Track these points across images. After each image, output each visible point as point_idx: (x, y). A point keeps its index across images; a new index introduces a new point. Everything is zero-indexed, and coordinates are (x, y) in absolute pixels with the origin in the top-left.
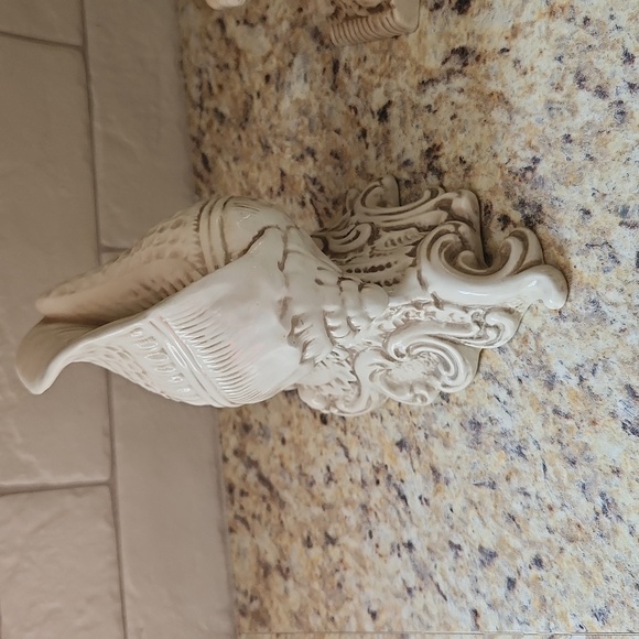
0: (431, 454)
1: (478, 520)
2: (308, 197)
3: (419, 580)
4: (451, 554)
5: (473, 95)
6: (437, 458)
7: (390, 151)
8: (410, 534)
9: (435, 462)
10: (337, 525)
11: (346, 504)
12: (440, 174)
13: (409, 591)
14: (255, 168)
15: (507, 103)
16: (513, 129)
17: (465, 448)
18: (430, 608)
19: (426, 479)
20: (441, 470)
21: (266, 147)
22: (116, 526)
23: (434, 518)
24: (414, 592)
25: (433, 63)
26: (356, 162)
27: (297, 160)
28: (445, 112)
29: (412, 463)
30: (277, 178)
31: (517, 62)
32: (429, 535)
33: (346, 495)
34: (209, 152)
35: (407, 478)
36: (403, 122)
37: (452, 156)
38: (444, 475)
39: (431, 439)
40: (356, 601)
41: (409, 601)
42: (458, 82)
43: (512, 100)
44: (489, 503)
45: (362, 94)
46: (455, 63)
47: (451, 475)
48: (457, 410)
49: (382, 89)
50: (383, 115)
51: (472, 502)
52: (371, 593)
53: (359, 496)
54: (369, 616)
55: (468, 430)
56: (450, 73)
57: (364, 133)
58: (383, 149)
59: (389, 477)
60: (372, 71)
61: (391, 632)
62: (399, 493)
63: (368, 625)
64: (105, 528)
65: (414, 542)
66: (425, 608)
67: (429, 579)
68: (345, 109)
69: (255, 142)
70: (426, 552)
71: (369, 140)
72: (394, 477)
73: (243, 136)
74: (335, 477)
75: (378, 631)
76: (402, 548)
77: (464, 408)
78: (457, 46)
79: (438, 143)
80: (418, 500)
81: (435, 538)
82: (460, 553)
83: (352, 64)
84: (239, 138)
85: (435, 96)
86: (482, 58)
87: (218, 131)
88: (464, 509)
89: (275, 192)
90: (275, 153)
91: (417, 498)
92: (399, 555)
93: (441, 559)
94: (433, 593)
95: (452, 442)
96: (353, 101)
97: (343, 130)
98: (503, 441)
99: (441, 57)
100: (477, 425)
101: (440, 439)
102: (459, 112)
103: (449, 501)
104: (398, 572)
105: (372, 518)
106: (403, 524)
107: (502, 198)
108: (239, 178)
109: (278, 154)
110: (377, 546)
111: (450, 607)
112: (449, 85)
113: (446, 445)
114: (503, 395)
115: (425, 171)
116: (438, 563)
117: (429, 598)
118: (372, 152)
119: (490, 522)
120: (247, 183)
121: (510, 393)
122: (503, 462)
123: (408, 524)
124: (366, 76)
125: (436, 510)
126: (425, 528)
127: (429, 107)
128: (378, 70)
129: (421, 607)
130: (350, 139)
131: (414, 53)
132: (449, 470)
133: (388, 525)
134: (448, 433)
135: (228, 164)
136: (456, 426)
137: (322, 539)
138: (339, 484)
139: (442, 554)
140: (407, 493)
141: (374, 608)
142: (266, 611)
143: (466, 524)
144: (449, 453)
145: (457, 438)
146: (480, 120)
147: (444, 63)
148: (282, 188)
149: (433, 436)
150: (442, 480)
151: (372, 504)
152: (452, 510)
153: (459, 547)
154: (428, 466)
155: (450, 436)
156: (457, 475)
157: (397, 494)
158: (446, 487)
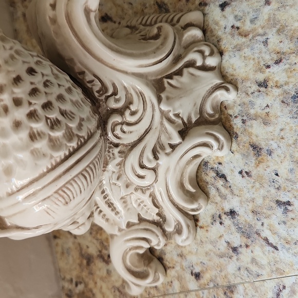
0: (250, 134)
3: (245, 240)
4: (279, 211)
6: (257, 137)
8: (233, 203)
9: (254, 139)
13: (235, 250)
17: (289, 120)
18: (258, 259)
19: (245, 156)
20: (263, 144)
23: (257, 185)
24: (240, 250)
32: (253, 200)
35: (225, 160)
38: (266, 148)
39: (248, 123)
40: (178, 268)
41: (235, 258)
47: (274, 146)
48: (277, 92)
52: (193, 259)
54: (193, 277)
55: (292, 104)
59: (206, 164)
61: (216, 286)
62: (218, 174)
63: (192, 284)
65: (236, 209)
66: (254, 261)
67: (256, 236)
70: (251, 215)
72: (211, 162)
75: (202, 288)
77: (286, 87)
80: (239, 176)
82: (289, 208)
88: (291, 170)
91: (237, 173)
92: (221, 223)
93: (268, 217)
94: (262, 246)
95: (273, 119)
101: (260, 120)
103: (273, 167)
104: (221, 237)
106: (224, 197)
110: (197, 221)
111: (282, 255)
113: (266, 123)
116: (266, 221)
117: (259, 251)
123: (229, 196)
125: (260, 178)
126: (248, 196)
129: (249, 260)
132: (272, 142)
134: (267, 114)
136: (277, 105)
139: (269, 212)
140: (225, 170)
141: (197, 269)
142: (91, 291)
144: (270, 128)
145: (279, 114)
149: (251, 119)
150: (264, 152)
152: (277, 175)
153: (289, 203)
154: (247, 145)
155: (270, 115)
156: (281, 145)
157: (215, 175)
158: (269, 158)
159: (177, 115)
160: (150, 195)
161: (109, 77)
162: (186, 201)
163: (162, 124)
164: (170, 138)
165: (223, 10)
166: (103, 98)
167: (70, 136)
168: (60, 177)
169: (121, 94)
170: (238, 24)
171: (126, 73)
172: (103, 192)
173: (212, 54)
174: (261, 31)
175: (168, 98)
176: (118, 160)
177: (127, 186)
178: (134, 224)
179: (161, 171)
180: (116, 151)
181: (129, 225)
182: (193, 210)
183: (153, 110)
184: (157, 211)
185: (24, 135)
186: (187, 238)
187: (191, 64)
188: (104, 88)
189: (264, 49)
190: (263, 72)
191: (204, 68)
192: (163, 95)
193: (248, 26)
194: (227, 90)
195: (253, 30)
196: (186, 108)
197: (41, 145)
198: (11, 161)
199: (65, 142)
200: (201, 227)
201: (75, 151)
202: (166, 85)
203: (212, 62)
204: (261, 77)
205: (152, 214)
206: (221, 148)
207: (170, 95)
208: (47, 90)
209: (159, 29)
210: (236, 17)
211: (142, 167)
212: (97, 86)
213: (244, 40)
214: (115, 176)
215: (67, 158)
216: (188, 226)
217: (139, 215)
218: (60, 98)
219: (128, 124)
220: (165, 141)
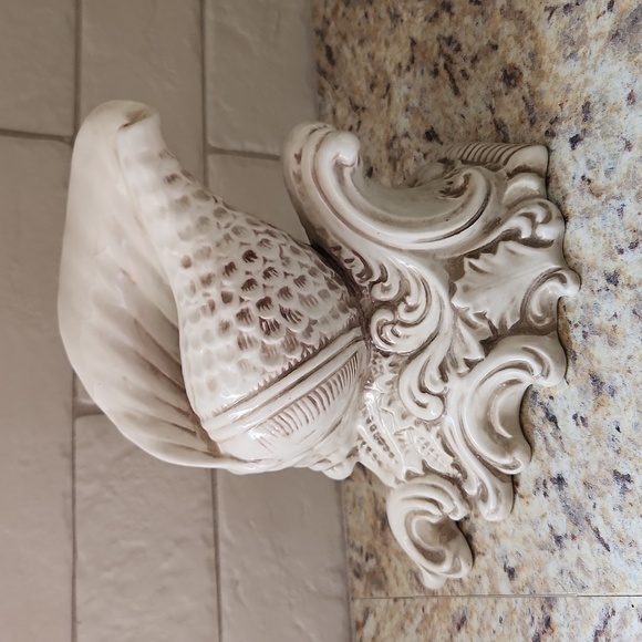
0: (591, 358)
2: (442, 61)
3: (571, 526)
4: (616, 487)
6: (599, 363)
8: (561, 466)
9: (596, 366)
13: (558, 540)
14: (382, 45)
17: (639, 342)
18: (585, 561)
19: (583, 391)
20: (605, 377)
21: (396, 17)
23: (593, 440)
24: (565, 541)
27: (431, 21)
29: (566, 374)
30: (407, 50)
32: (586, 465)
34: (333, 42)
35: (558, 393)
38: (608, 383)
39: (591, 338)
40: (489, 556)
41: (557, 553)
47: (619, 382)
48: (628, 294)
52: (508, 545)
54: (506, 574)
59: (535, 395)
61: (533, 594)
62: (547, 414)
63: (504, 586)
65: (565, 476)
66: (579, 562)
67: (585, 523)
69: (384, 14)
70: (582, 486)
72: (541, 392)
73: (371, 11)
75: (516, 593)
76: (549, 484)
80: (571, 420)
81: (594, 468)
82: (629, 486)
84: (366, 15)
87: (344, 15)
88: (636, 426)
89: (404, 68)
90: (405, 19)
91: (570, 418)
92: (545, 494)
93: (601, 495)
94: (591, 540)
95: (620, 337)
101: (604, 336)
103: (615, 417)
104: (543, 516)
106: (551, 453)
108: (364, 62)
109: (409, 21)
110: (517, 486)
111: (614, 559)
113: (612, 343)
116: (598, 501)
117: (586, 548)
120: (373, 66)
123: (559, 453)
125: (598, 430)
126: (580, 456)
129: (574, 560)
132: (616, 375)
134: (615, 327)
135: (353, 50)
136: (627, 315)
139: (604, 488)
140: (557, 412)
141: (512, 563)
142: (383, 571)
144: (616, 353)
145: (628, 331)
148: (412, 60)
149: (594, 333)
150: (605, 390)
152: (618, 429)
153: (628, 478)
154: (586, 374)
155: (618, 330)
156: (627, 382)
157: (544, 415)
158: (611, 399)
159: (482, 316)
160: (438, 435)
161: (374, 255)
162: (494, 451)
163: (455, 327)
164: (467, 351)
165: (573, 148)
166: (366, 284)
167: (291, 345)
168: (275, 398)
169: (393, 281)
170: (590, 175)
171: (400, 251)
172: (369, 421)
173: (547, 221)
174: (616, 191)
175: (466, 289)
176: (389, 376)
177: (404, 417)
178: (417, 476)
179: (452, 400)
180: (386, 362)
181: (410, 476)
182: (506, 467)
183: (442, 306)
184: (450, 460)
185: (231, 341)
186: (496, 510)
187: (513, 236)
188: (368, 271)
189: (618, 223)
190: (614, 259)
191: (534, 243)
192: (459, 284)
193: (600, 181)
194: (563, 280)
195: (608, 188)
196: (497, 305)
197: (252, 356)
198: (215, 373)
199: (283, 353)
200: (521, 496)
201: (299, 365)
202: (467, 268)
203: (545, 233)
204: (611, 267)
205: (444, 464)
206: (546, 374)
207: (471, 284)
208: (267, 282)
209: (467, 178)
210: (588, 162)
211: (424, 390)
212: (358, 268)
213: (595, 201)
214: (385, 400)
215: (285, 374)
216: (497, 492)
217: (424, 463)
218: (285, 292)
219: (404, 325)
220: (459, 354)
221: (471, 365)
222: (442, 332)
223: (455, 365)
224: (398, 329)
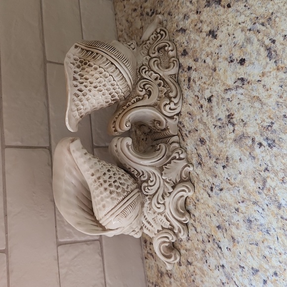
0: (231, 231)
1: (251, 257)
3: (227, 280)
4: (240, 270)
5: (247, 96)
6: (234, 233)
7: (213, 114)
8: (223, 262)
10: (192, 258)
11: (196, 249)
12: (234, 125)
13: (223, 284)
15: (260, 100)
16: (263, 110)
17: (245, 230)
19: (229, 241)
20: (236, 238)
22: (102, 256)
23: (233, 256)
24: (225, 284)
25: (230, 82)
26: (198, 117)
28: (235, 101)
29: (223, 235)
31: (264, 86)
32: (231, 262)
33: (196, 246)
35: (221, 240)
36: (218, 104)
37: (238, 119)
38: (237, 240)
39: (231, 226)
42: (240, 91)
43: (263, 100)
44: (255, 251)
45: (201, 91)
46: (239, 83)
47: (240, 240)
48: (242, 215)
49: (209, 90)
50: (209, 100)
51: (248, 250)
52: (207, 284)
53: (201, 246)
55: (247, 223)
56: (237, 87)
57: (202, 106)
58: (209, 113)
59: (214, 240)
60: (205, 83)
62: (218, 246)
64: (98, 257)
65: (225, 265)
67: (231, 279)
68: (193, 96)
70: (230, 269)
71: (203, 109)
72: (216, 239)
74: (190, 239)
76: (220, 267)
77: (245, 214)
78: (240, 77)
79: (233, 113)
80: (226, 249)
81: (233, 264)
83: (196, 79)
85: (231, 95)
86: (250, 83)
88: (245, 253)
92: (218, 270)
94: (233, 285)
95: (240, 227)
96: (197, 93)
97: (193, 104)
98: (261, 228)
99: (234, 81)
100: (250, 221)
101: (235, 226)
102: (241, 102)
103: (239, 250)
104: (218, 276)
105: (207, 255)
107: (259, 136)
110: (209, 266)
112: (237, 92)
113: (237, 228)
114: (261, 210)
115: (227, 123)
116: (235, 273)
118: (205, 114)
119: (256, 258)
121: (263, 210)
122: (261, 236)
123: (222, 258)
124: (202, 84)
125: (234, 253)
126: (229, 260)
127: (229, 99)
128: (207, 83)
130: (196, 108)
131: (222, 78)
133: (214, 258)
136: (241, 221)
137: (186, 263)
138: (193, 241)
139: (237, 270)
140: (221, 246)
143: (246, 259)
144: (239, 231)
145: (242, 226)
146: (250, 106)
147: (234, 83)
150: (236, 241)
151: (207, 250)
152: (240, 253)
153: (243, 267)
154: (230, 236)
155: (239, 225)
158: (238, 244)
165: (224, 169)
169: (146, 175)
170: (229, 178)
174: (237, 185)
180: (147, 198)
183: (160, 179)
189: (238, 194)
190: (237, 204)
193: (232, 181)
195: (235, 183)
200: (211, 270)
204: (237, 206)
210: (228, 174)
211: (159, 203)
212: (136, 173)
213: (231, 186)
219: (151, 186)
220: (166, 191)
221: (170, 193)
222: (161, 186)
223: (166, 194)
224: (149, 188)
